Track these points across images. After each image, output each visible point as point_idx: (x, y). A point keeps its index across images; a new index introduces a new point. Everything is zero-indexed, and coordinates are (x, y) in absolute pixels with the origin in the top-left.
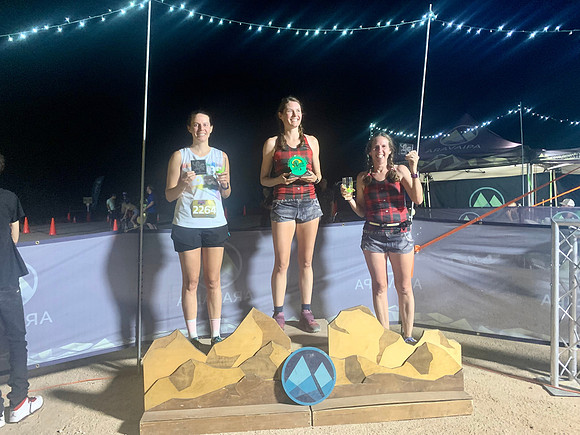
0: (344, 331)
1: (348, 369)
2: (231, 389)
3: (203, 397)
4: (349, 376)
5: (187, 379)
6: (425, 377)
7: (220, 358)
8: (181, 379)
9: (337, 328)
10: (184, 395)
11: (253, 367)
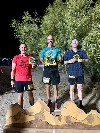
0: (66, 108)
2: (31, 122)
4: (67, 122)
6: (91, 124)
7: (29, 112)
8: (17, 117)
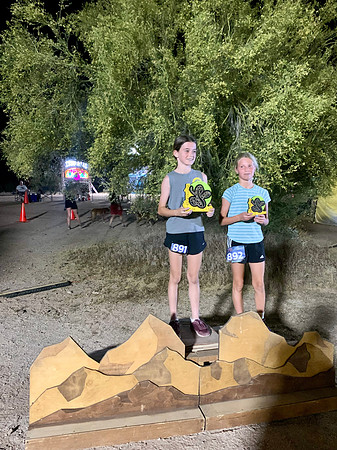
1: (236, 372)
2: (124, 397)
3: (94, 407)
4: (237, 378)
5: (77, 388)
6: (303, 375)
7: (114, 365)
8: (72, 389)
9: (228, 334)
10: (73, 404)
11: (146, 373)
